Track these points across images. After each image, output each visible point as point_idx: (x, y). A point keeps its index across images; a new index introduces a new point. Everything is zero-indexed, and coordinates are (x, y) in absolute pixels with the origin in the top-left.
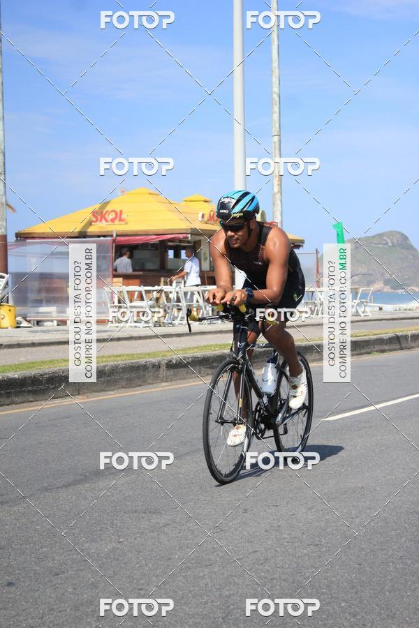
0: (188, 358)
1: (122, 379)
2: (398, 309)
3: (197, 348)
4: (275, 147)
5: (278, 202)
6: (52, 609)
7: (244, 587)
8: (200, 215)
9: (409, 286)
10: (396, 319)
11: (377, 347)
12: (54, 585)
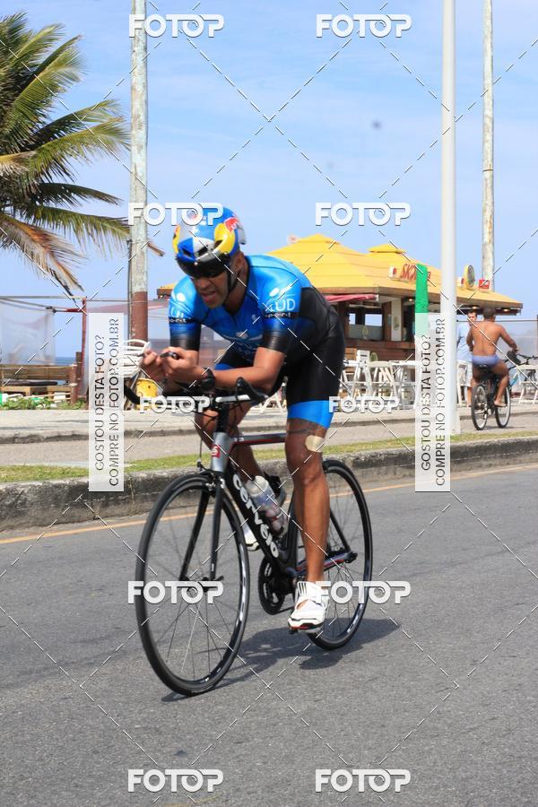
0: (381, 455)
3: (391, 441)
4: (487, 185)
5: (490, 255)
6: (238, 790)
7: (485, 767)
8: (391, 270)
12: (238, 757)
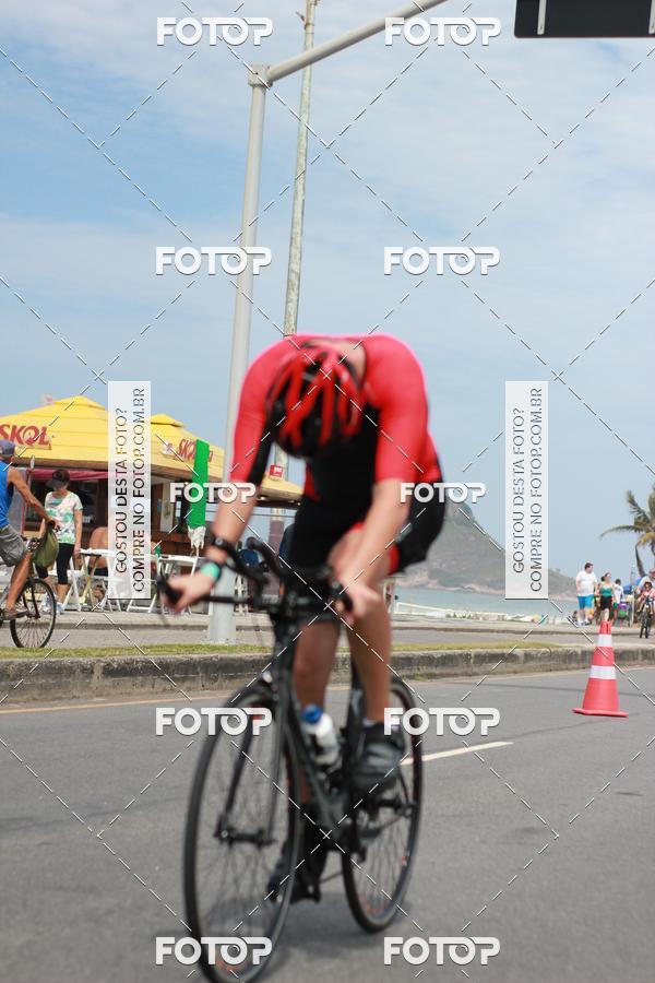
0: (137, 662)
1: (33, 685)
2: (452, 614)
3: (151, 647)
8: (165, 446)
9: (468, 582)
10: (451, 630)
11: (424, 670)
